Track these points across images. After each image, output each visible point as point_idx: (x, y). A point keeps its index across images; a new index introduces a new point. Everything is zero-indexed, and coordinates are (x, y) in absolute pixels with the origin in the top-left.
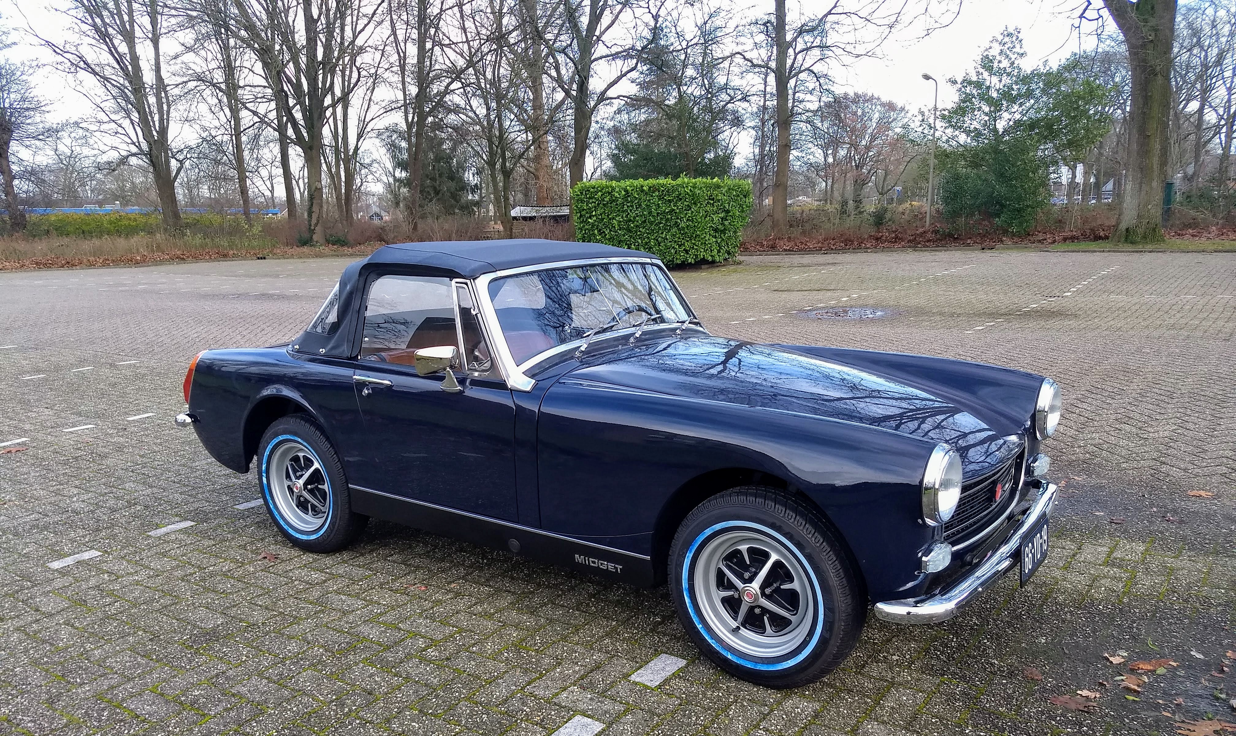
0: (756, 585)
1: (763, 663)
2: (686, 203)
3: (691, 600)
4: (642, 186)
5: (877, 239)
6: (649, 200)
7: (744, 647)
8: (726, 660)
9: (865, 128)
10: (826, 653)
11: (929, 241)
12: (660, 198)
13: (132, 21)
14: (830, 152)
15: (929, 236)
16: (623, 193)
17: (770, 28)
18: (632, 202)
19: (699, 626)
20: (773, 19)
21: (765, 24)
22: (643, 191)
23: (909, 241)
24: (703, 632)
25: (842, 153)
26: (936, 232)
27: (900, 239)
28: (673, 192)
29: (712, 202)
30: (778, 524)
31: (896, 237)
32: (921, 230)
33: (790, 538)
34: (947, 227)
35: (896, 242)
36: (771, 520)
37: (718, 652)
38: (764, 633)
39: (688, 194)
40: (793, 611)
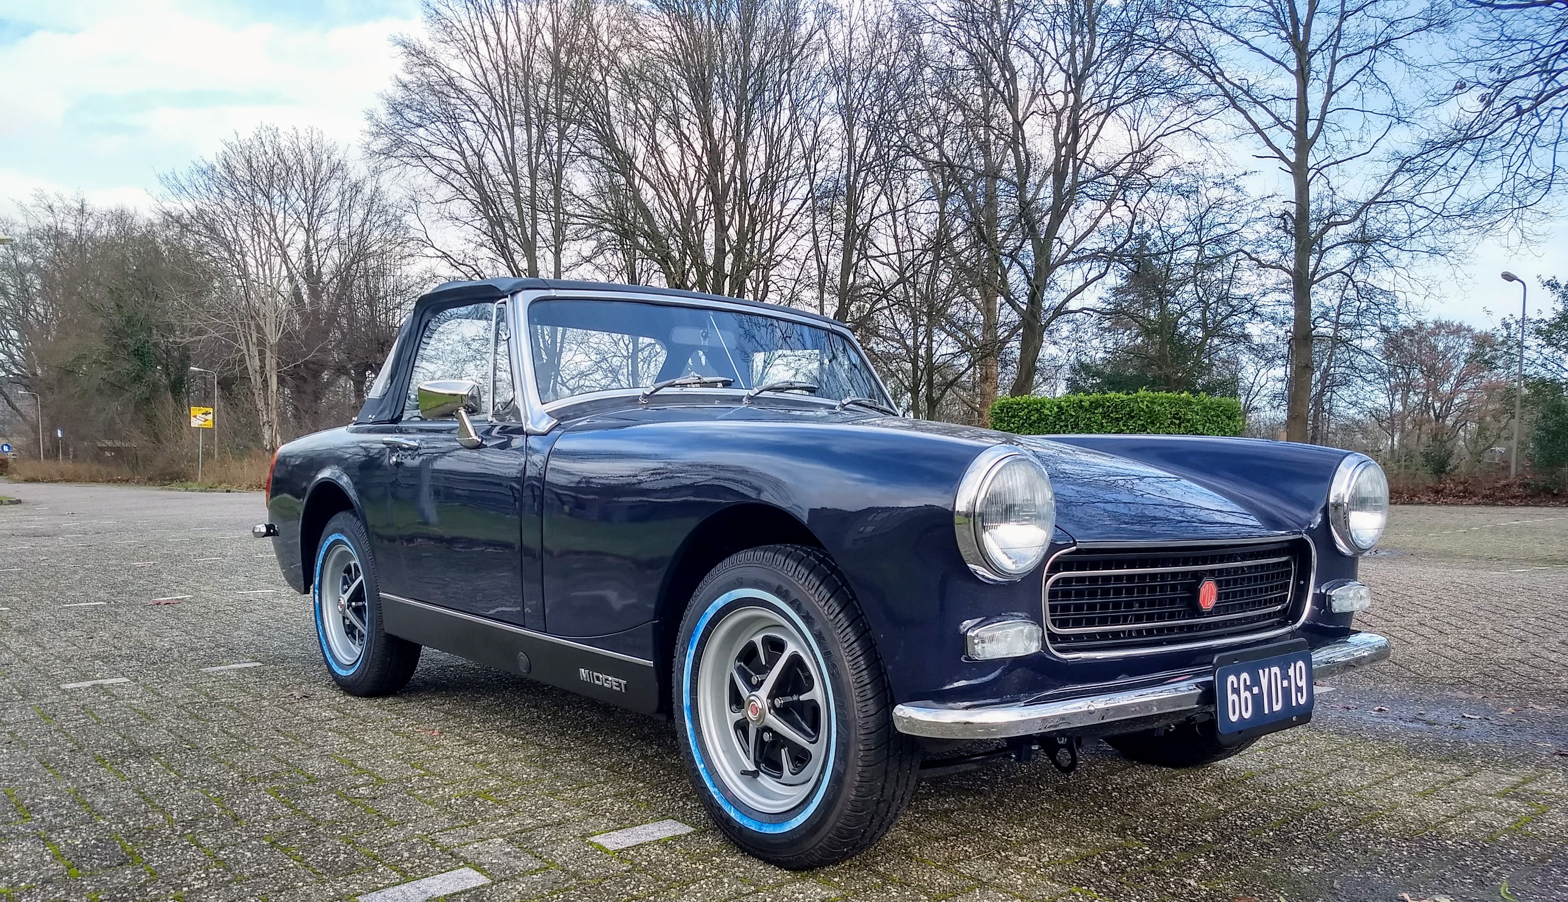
0: (763, 693)
1: (770, 823)
2: (1140, 422)
3: (693, 725)
4: (1081, 401)
5: (1437, 492)
6: (1089, 419)
7: (752, 799)
8: (729, 819)
9: (1449, 368)
10: (841, 800)
11: (1514, 497)
12: (1105, 415)
13: (535, 232)
14: (1398, 397)
15: (1515, 490)
16: (1056, 409)
17: (1290, 222)
18: (1066, 420)
19: (701, 767)
20: (1292, 209)
21: (1281, 217)
22: (1081, 407)
23: (1485, 496)
24: (704, 775)
25: (1414, 398)
26: (1526, 486)
27: (1471, 493)
28: (1123, 408)
29: (1177, 422)
30: (785, 587)
31: (1465, 491)
32: (1503, 482)
33: (798, 609)
34: (1542, 480)
35: (1465, 497)
36: (776, 582)
37: (720, 808)
38: (780, 778)
39: (1143, 410)
40: (813, 737)
